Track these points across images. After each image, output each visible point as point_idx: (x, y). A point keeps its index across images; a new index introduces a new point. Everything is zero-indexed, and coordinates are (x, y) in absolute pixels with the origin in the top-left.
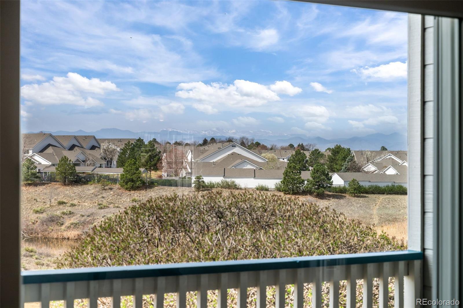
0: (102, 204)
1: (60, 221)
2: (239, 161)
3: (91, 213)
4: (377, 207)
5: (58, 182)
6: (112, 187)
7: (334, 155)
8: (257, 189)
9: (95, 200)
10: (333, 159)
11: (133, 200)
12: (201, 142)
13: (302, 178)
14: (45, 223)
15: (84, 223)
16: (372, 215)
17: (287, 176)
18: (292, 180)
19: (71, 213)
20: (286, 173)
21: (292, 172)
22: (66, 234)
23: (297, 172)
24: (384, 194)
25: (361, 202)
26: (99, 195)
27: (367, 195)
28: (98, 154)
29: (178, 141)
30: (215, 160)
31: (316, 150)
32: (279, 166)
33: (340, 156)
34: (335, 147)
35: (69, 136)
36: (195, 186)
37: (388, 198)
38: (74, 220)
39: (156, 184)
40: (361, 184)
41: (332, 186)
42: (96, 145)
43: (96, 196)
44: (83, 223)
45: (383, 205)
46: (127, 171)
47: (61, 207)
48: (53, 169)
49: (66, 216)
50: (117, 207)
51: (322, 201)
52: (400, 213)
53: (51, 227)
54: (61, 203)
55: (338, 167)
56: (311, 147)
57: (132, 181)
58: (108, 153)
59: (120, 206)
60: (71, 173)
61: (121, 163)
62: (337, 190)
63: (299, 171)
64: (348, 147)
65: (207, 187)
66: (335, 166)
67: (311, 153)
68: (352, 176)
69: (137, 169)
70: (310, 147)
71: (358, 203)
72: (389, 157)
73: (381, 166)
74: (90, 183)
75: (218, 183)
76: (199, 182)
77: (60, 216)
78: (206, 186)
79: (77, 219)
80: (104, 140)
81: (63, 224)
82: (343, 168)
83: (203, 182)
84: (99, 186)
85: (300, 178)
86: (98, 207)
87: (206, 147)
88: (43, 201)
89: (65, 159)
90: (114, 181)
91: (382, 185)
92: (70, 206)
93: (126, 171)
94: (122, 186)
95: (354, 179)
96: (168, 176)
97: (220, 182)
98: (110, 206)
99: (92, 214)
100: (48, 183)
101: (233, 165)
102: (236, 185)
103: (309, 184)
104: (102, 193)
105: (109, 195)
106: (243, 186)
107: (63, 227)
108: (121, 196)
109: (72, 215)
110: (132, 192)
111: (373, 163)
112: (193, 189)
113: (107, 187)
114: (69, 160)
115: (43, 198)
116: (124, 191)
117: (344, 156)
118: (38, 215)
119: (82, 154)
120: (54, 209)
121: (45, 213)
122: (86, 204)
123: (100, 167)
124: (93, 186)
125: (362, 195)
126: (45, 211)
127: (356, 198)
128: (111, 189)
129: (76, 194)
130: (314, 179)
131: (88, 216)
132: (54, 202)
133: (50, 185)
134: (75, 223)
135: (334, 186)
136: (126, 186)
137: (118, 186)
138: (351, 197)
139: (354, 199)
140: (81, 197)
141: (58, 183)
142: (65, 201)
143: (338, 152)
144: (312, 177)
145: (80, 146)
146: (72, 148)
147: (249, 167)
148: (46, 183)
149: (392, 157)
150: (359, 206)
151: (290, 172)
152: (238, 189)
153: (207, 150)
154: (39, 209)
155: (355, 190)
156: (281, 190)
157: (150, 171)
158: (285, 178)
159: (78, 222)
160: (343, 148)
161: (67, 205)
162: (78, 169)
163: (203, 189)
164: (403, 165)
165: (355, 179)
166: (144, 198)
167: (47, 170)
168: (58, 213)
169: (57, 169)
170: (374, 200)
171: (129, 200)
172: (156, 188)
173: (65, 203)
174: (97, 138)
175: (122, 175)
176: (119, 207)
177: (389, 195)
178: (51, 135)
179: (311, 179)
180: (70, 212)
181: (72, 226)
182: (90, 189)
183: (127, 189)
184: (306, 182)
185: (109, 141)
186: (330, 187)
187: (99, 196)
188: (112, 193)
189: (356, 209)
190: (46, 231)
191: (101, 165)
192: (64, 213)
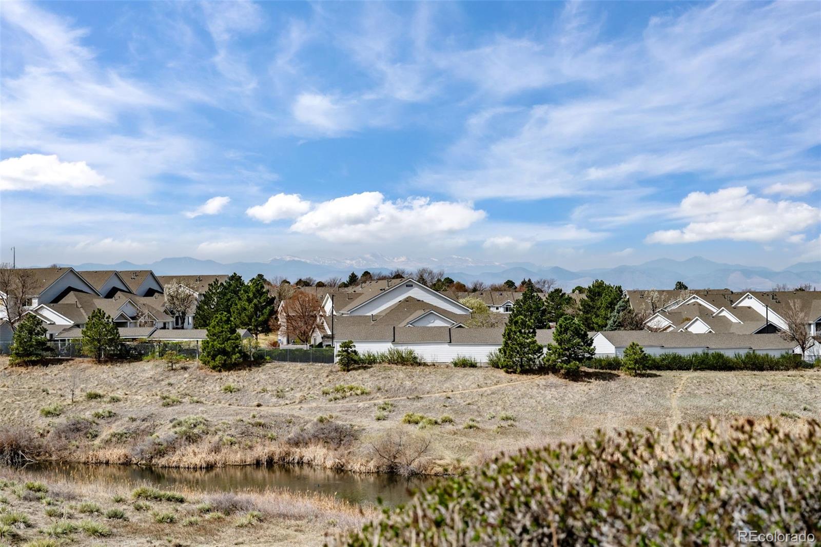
0: (168, 398)
1: (91, 431)
2: (420, 313)
3: (148, 414)
4: (678, 394)
5: (86, 356)
6: (187, 364)
7: (593, 300)
8: (456, 364)
9: (156, 389)
10: (589, 306)
11: (226, 389)
12: (346, 279)
13: (539, 343)
14: (63, 435)
15: (137, 434)
16: (668, 409)
17: (509, 339)
18: (520, 348)
19: (111, 415)
20: (509, 334)
21: (520, 331)
22: (103, 455)
23: (529, 332)
24: (688, 369)
25: (648, 385)
26: (163, 380)
27: (658, 373)
28: (158, 303)
29: (304, 278)
30: (375, 312)
31: (558, 291)
32: (493, 321)
33: (603, 301)
34: (593, 285)
35: (106, 272)
36: (341, 360)
37: (698, 377)
38: (116, 427)
39: (268, 358)
40: (648, 351)
41: (593, 356)
42: (156, 287)
43: (158, 381)
44: (135, 432)
45: (689, 390)
46: (214, 335)
47: (93, 403)
48: (78, 334)
49: (102, 421)
50: (197, 402)
51: (575, 384)
52: (721, 404)
53: (74, 442)
54: (93, 397)
55: (600, 321)
56: (546, 286)
57: (223, 352)
58: (177, 303)
59: (203, 399)
60: (111, 340)
61: (201, 321)
62: (603, 363)
63: (531, 330)
64: (618, 285)
65: (363, 361)
66: (595, 320)
67: (549, 296)
68: (629, 337)
69: (233, 331)
70: (544, 286)
71: (642, 388)
72: (693, 301)
73: (680, 318)
74: (145, 358)
75: (383, 356)
76: (349, 353)
77: (91, 420)
78: (361, 360)
79: (122, 425)
80: (169, 279)
81: (96, 436)
82: (610, 322)
83: (355, 352)
84: (163, 363)
85: (534, 342)
86: (161, 403)
87: (358, 289)
88: (59, 392)
89: (98, 314)
90: (191, 353)
91: (686, 353)
92: (110, 402)
93: (212, 335)
94: (204, 363)
95: (633, 344)
96: (288, 343)
97: (387, 354)
98: (184, 400)
99: (151, 416)
100: (67, 360)
101: (408, 320)
102: (415, 358)
103: (551, 354)
104: (167, 377)
105: (181, 380)
106: (428, 359)
107: (97, 442)
108: (203, 381)
109: (113, 419)
110: (225, 374)
111: (663, 312)
112: (338, 367)
113: (177, 365)
114: (106, 315)
115: (58, 387)
116: (208, 373)
117: (610, 300)
118: (49, 420)
119: (129, 306)
120: (81, 407)
121: (63, 416)
122: (139, 397)
123: (164, 328)
124: (151, 363)
125: (649, 372)
126: (64, 413)
127: (638, 378)
128: (185, 369)
129: (121, 379)
130: (560, 344)
131: (143, 420)
132: (80, 396)
133: (71, 362)
134: (119, 434)
135: (596, 356)
136: (212, 364)
137: (197, 362)
138: (629, 376)
139: (635, 380)
140: (129, 385)
141: (86, 359)
142: (101, 392)
143: (599, 294)
144: (557, 340)
145: (125, 289)
146: (111, 294)
147: (438, 323)
148: (63, 360)
149: (698, 301)
150: (644, 392)
151: (515, 333)
152: (420, 364)
153: (360, 294)
154: (51, 408)
155: (635, 363)
156: (500, 366)
157: (256, 335)
158: (506, 344)
159: (125, 431)
160: (609, 287)
161: (105, 399)
162: (123, 332)
163: (356, 366)
164: (720, 315)
165: (635, 343)
166: (246, 384)
167: (65, 336)
168: (88, 415)
169: (84, 332)
170: (672, 382)
171: (218, 389)
172: (268, 365)
173: (100, 396)
174: (156, 274)
175: (206, 343)
176: (201, 402)
177: (699, 371)
178: (72, 271)
179: (555, 344)
180: (110, 412)
181: (114, 439)
182: (147, 369)
183: (214, 368)
184: (545, 350)
185: (179, 279)
186: (589, 359)
187: (163, 383)
188: (186, 375)
189: (640, 399)
190: (66, 449)
191: (165, 324)
192: (98, 416)
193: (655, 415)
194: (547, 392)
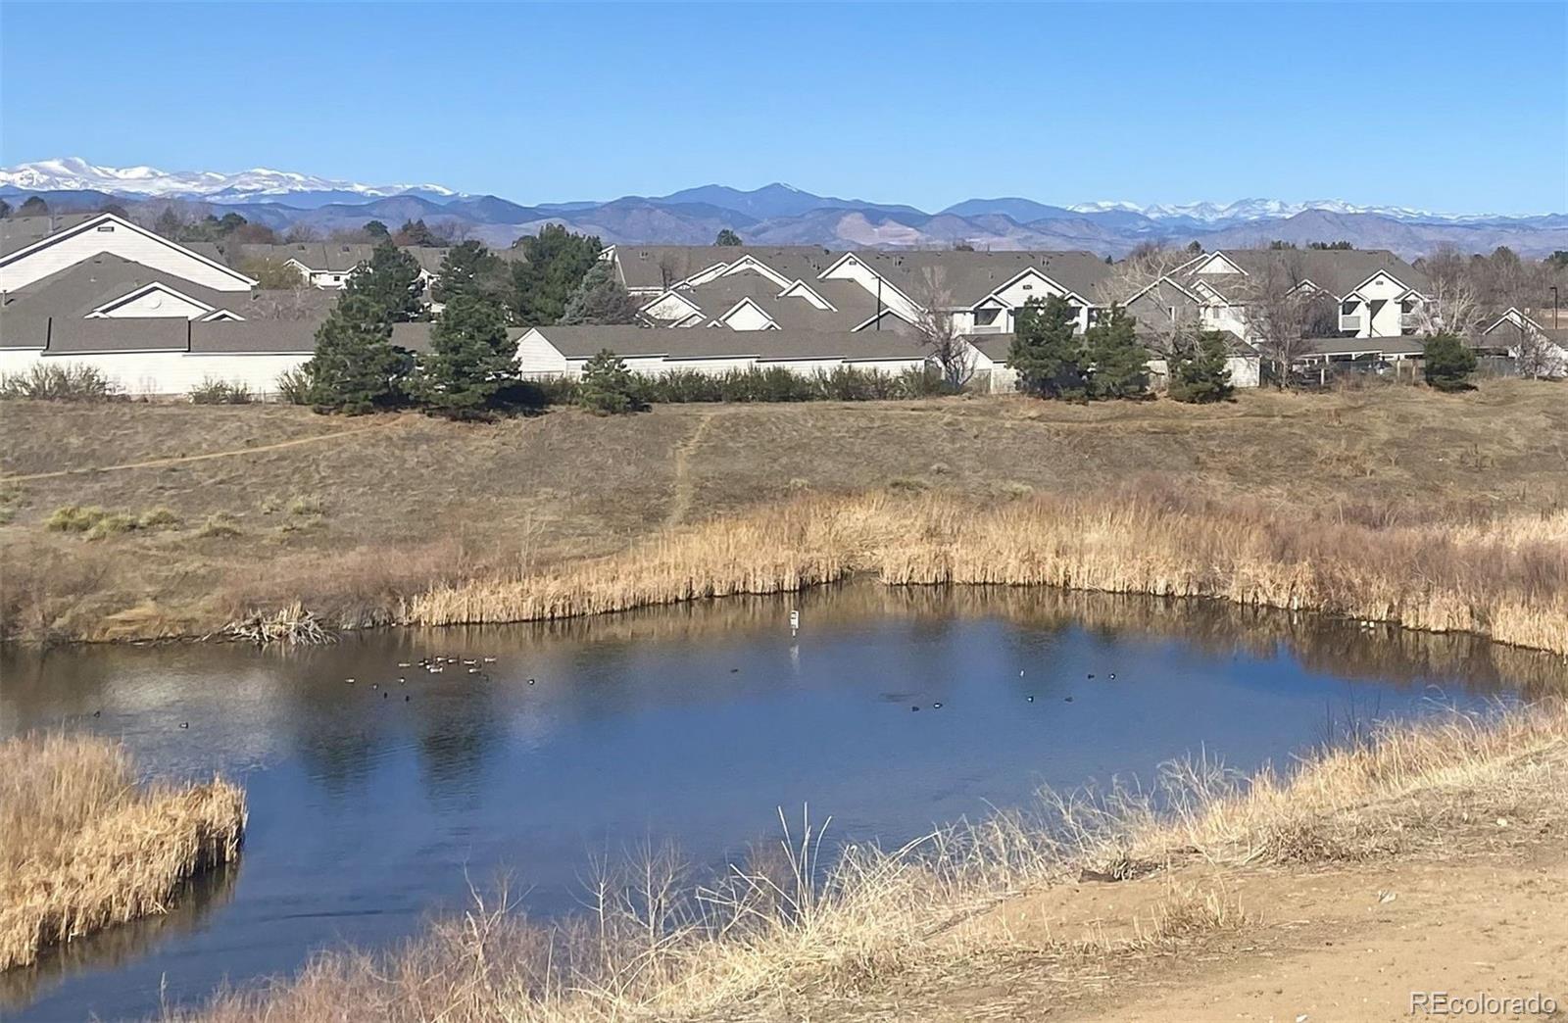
2: (126, 287)
4: (691, 450)
7: (538, 263)
8: (199, 398)
10: (530, 276)
16: (667, 479)
17: (331, 344)
18: (355, 361)
20: (328, 333)
21: (356, 328)
23: (377, 328)
24: (718, 399)
25: (629, 433)
30: (12, 287)
31: (471, 244)
33: (557, 267)
34: (541, 235)
37: (737, 416)
40: (637, 366)
41: (517, 378)
45: (714, 441)
52: (777, 467)
55: (550, 305)
56: (457, 234)
62: (538, 392)
63: (382, 325)
64: (593, 234)
66: (539, 301)
67: (451, 254)
68: (598, 337)
70: (451, 233)
71: (617, 440)
72: (744, 267)
73: (715, 301)
82: (571, 308)
85: (390, 349)
91: (714, 369)
95: (607, 352)
101: (95, 303)
102: (100, 385)
103: (423, 375)
106: (132, 389)
111: (684, 290)
117: (573, 264)
127: (611, 419)
130: (443, 353)
135: (524, 377)
138: (591, 416)
139: (603, 422)
143: (553, 253)
144: (438, 345)
149: (754, 267)
150: (619, 448)
151: (343, 329)
155: (608, 391)
156: (304, 399)
158: (321, 353)
160: (575, 238)
164: (793, 294)
165: (608, 349)
170: (681, 426)
177: (738, 403)
179: (433, 353)
189: (610, 461)
193: (638, 492)
194: (407, 454)
